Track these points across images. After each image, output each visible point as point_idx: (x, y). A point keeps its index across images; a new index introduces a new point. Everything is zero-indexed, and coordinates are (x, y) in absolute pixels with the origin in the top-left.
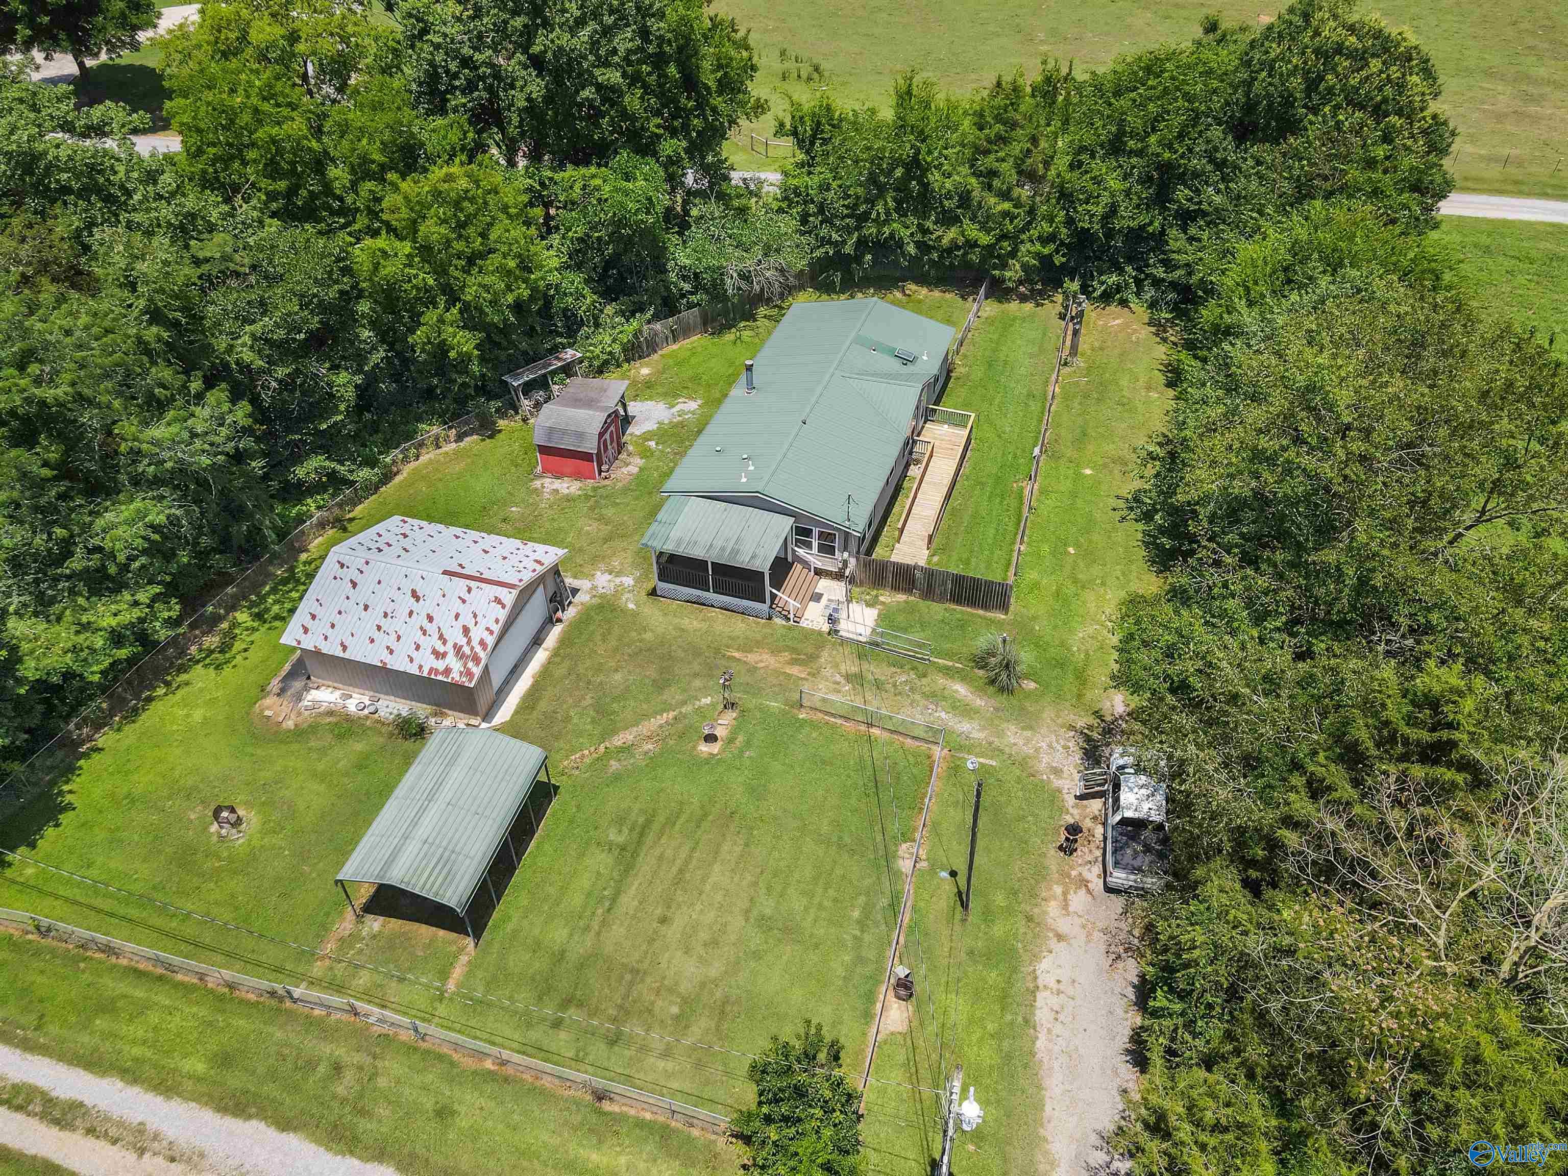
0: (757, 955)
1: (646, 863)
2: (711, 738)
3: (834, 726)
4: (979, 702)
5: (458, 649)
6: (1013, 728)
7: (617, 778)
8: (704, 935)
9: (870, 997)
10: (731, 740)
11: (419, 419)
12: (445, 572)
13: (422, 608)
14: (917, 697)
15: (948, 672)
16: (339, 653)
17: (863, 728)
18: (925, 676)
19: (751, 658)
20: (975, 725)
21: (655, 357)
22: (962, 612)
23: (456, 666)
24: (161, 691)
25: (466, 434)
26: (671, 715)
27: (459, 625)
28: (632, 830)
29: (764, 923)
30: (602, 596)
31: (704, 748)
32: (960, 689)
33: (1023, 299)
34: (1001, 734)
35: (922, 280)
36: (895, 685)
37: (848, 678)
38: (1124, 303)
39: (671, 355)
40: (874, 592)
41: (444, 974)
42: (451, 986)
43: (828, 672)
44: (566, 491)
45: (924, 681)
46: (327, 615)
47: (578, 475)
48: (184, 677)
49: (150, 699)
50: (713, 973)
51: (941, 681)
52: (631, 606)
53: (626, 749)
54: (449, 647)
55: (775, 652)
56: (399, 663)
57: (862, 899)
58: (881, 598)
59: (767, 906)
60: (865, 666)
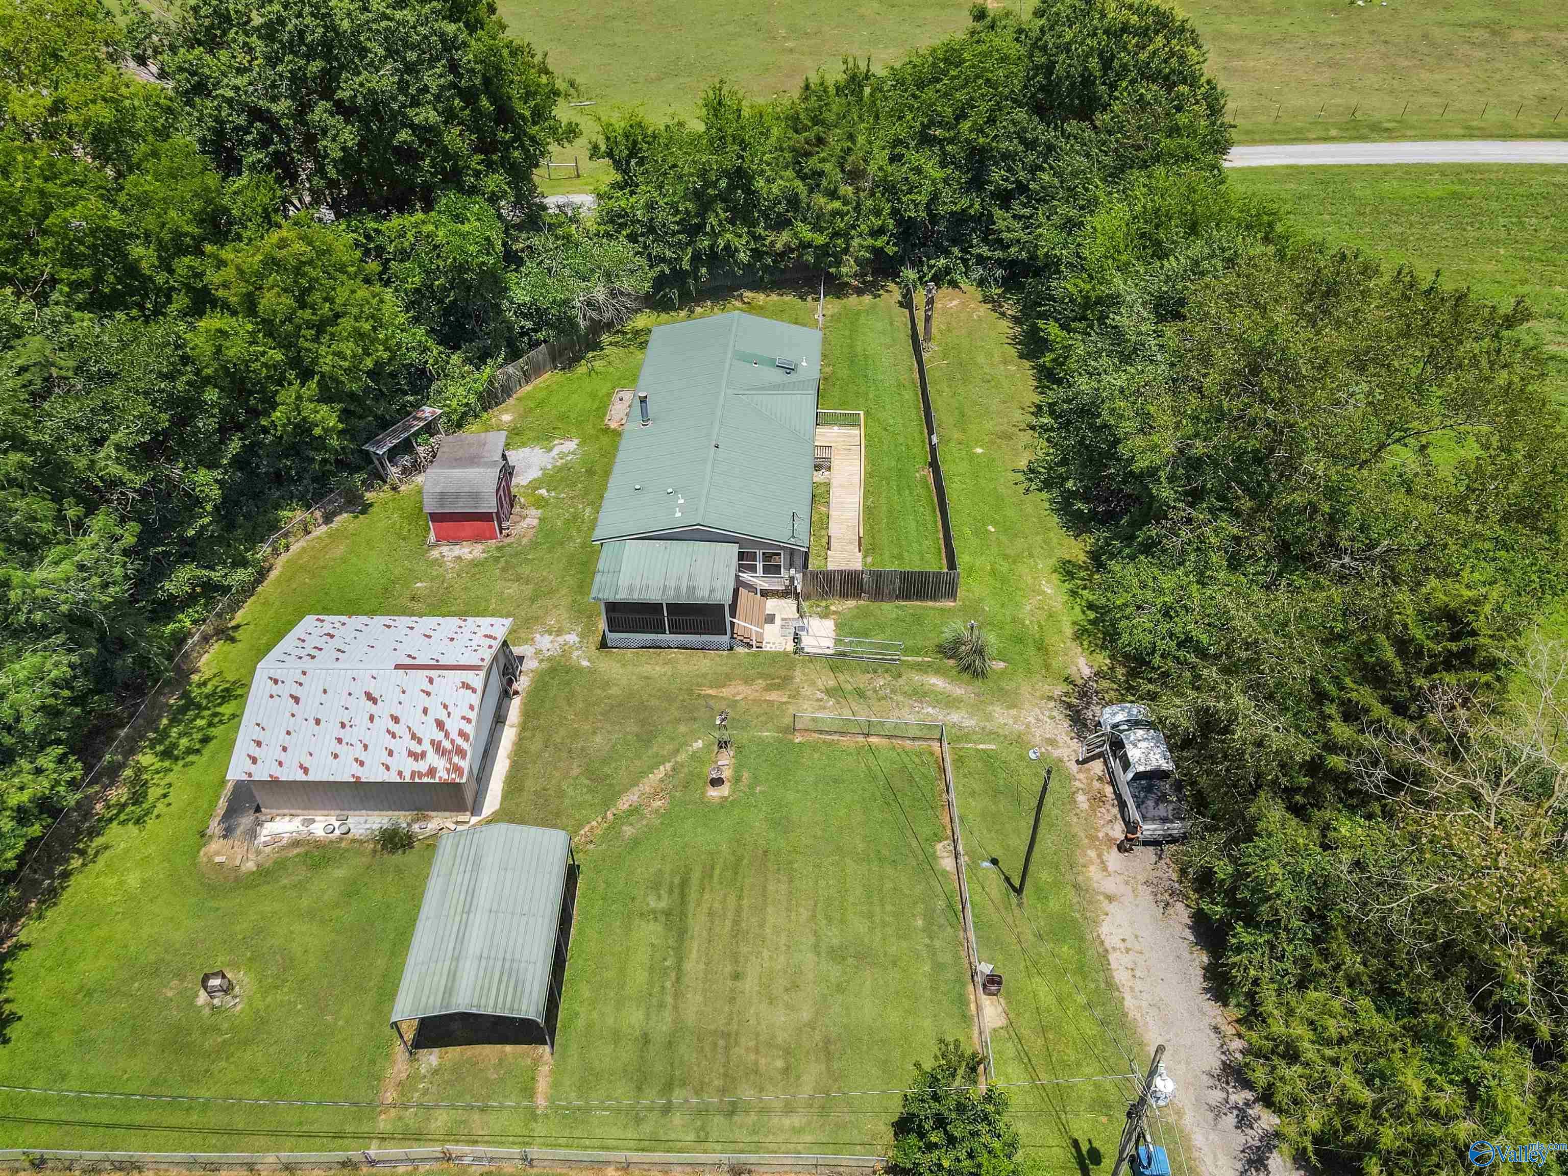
0: (840, 988)
1: (697, 923)
2: (717, 782)
3: (830, 744)
4: (959, 691)
5: (437, 746)
6: (998, 709)
7: (636, 842)
8: (782, 982)
9: (962, 1001)
10: (737, 780)
11: (277, 507)
12: (398, 667)
13: (383, 710)
14: (900, 698)
15: (921, 668)
16: (300, 776)
17: (861, 739)
18: (900, 676)
19: (726, 692)
20: (963, 713)
21: (511, 401)
22: (913, 607)
23: (440, 764)
24: (76, 862)
25: (334, 514)
26: (668, 766)
27: (430, 720)
28: (671, 892)
29: (837, 955)
30: (550, 659)
31: (714, 793)
32: (937, 682)
33: (859, 292)
34: (989, 717)
35: (757, 286)
36: (875, 691)
37: (828, 692)
38: (954, 284)
39: (529, 396)
40: (824, 604)
41: (529, 1091)
42: (541, 1102)
43: (807, 691)
44: (469, 557)
45: (901, 681)
46: (274, 738)
47: (478, 538)
48: (99, 841)
49: (66, 875)
50: (806, 1015)
51: (917, 677)
52: (585, 663)
53: (634, 811)
54: (426, 746)
55: (748, 680)
56: (373, 774)
57: (920, 908)
58: (833, 608)
59: (833, 936)
60: (841, 678)
